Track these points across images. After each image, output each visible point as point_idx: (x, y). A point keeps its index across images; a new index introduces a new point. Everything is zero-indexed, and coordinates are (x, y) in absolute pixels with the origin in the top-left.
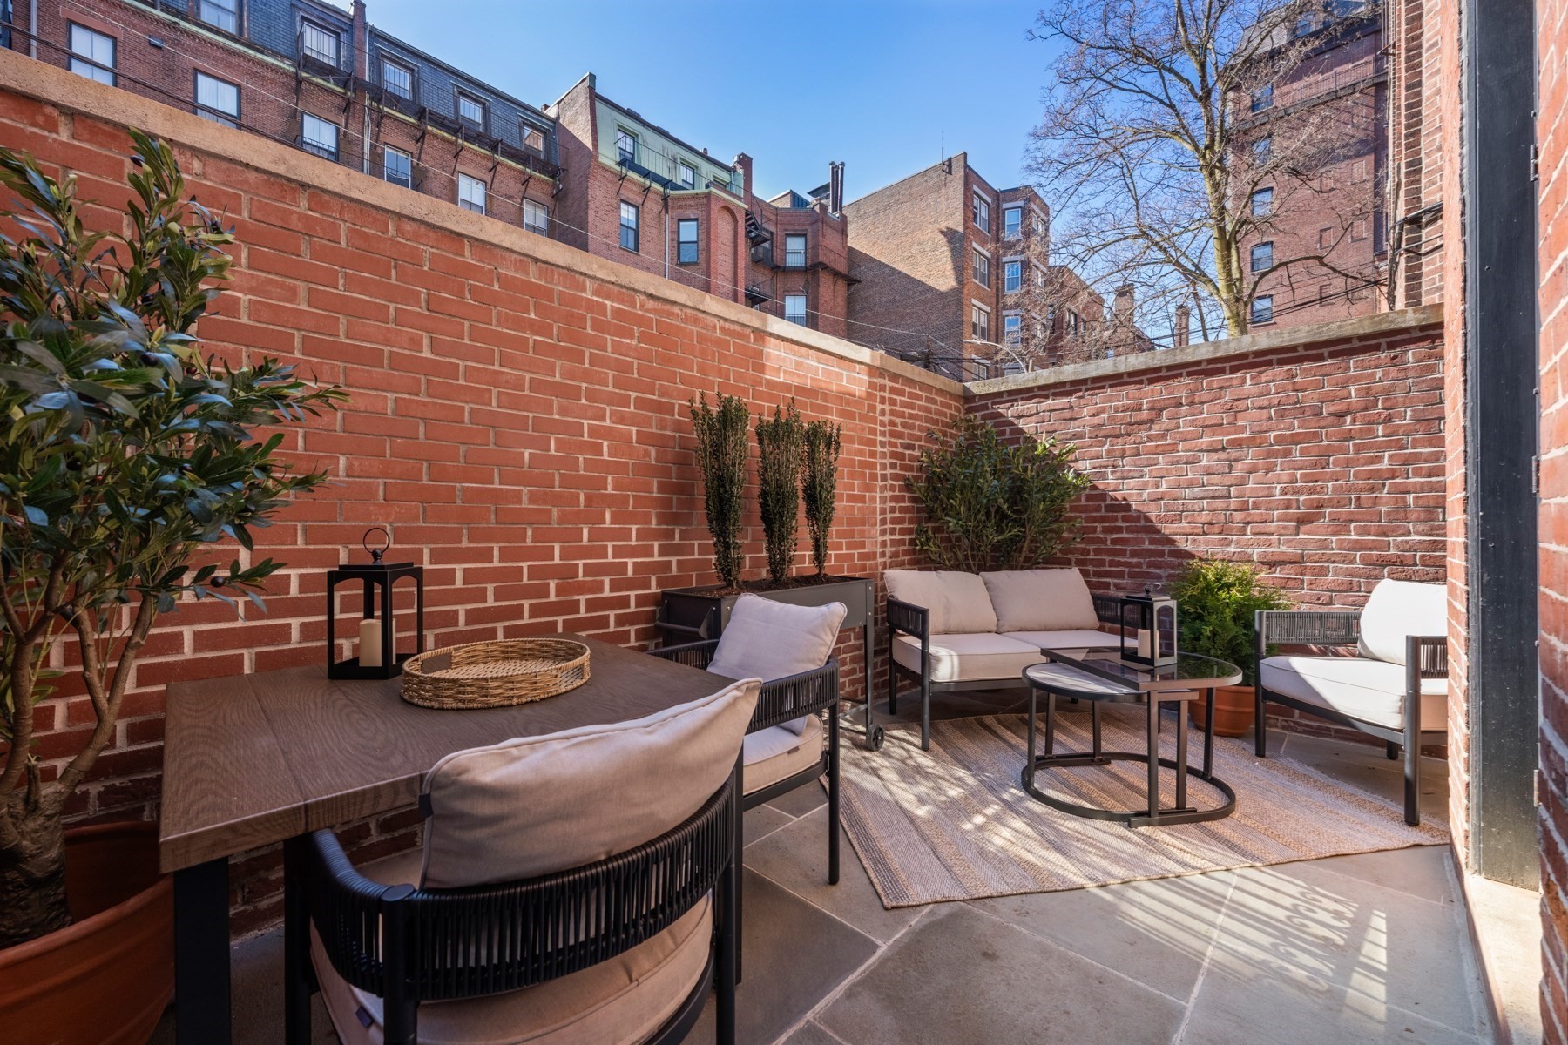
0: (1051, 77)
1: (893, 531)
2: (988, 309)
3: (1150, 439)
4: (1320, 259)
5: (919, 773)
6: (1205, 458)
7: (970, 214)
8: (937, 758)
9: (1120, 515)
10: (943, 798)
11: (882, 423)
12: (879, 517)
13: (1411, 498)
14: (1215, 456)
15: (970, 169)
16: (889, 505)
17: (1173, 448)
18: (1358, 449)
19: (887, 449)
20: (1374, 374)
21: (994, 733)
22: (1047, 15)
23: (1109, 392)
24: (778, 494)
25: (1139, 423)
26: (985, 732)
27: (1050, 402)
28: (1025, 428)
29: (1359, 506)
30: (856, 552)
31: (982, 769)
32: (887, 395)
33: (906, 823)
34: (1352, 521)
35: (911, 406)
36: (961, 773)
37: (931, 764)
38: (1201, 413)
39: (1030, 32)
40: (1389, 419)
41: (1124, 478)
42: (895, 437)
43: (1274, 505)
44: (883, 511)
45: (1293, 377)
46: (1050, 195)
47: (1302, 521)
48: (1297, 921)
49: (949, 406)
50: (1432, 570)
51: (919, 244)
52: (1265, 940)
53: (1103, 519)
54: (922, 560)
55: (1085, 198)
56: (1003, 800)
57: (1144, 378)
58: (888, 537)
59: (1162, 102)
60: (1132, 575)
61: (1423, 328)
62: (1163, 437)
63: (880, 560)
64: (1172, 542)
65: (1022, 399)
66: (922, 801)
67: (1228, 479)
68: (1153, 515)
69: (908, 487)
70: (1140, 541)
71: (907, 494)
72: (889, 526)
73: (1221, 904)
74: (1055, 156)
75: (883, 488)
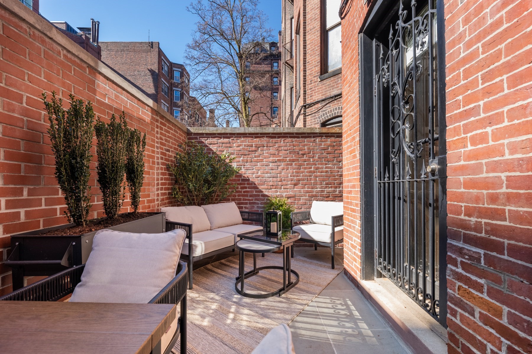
0: (195, 28)
1: (162, 189)
2: (168, 106)
3: (255, 157)
4: (265, 114)
5: (193, 302)
6: (271, 164)
7: (160, 67)
8: (198, 292)
9: (246, 182)
10: (211, 311)
11: (157, 138)
12: (156, 182)
13: (318, 178)
14: (274, 164)
15: (160, 49)
16: (160, 176)
17: (262, 161)
18: (307, 164)
19: (159, 150)
20: (310, 144)
21: (214, 272)
22: (194, 5)
23: (242, 139)
24: (113, 167)
25: (252, 151)
26: (211, 273)
27: (222, 140)
28: (212, 148)
29: (307, 181)
30: (146, 199)
31: (219, 291)
32: (159, 125)
33: (202, 332)
34: (306, 185)
35: (169, 132)
36: (212, 295)
37: (197, 295)
38: (270, 150)
39: (188, 8)
40: (313, 157)
41: (247, 170)
42: (162, 145)
43: (288, 180)
44: (158, 180)
45: (293, 142)
46: (194, 70)
47: (295, 185)
48: (337, 311)
49: (182, 136)
50: (321, 198)
51: (138, 71)
52: (335, 323)
53: (240, 184)
54: (174, 202)
55: (207, 75)
56: (235, 302)
57: (253, 136)
58: (160, 192)
59: (229, 53)
60: (250, 203)
61: (320, 133)
62: (259, 156)
63: (156, 203)
64: (262, 192)
65: (212, 137)
66: (203, 317)
67: (277, 171)
68: (256, 183)
69: (168, 168)
70: (252, 192)
71: (167, 172)
72: (160, 186)
73: (318, 315)
74: (195, 57)
75: (158, 169)
